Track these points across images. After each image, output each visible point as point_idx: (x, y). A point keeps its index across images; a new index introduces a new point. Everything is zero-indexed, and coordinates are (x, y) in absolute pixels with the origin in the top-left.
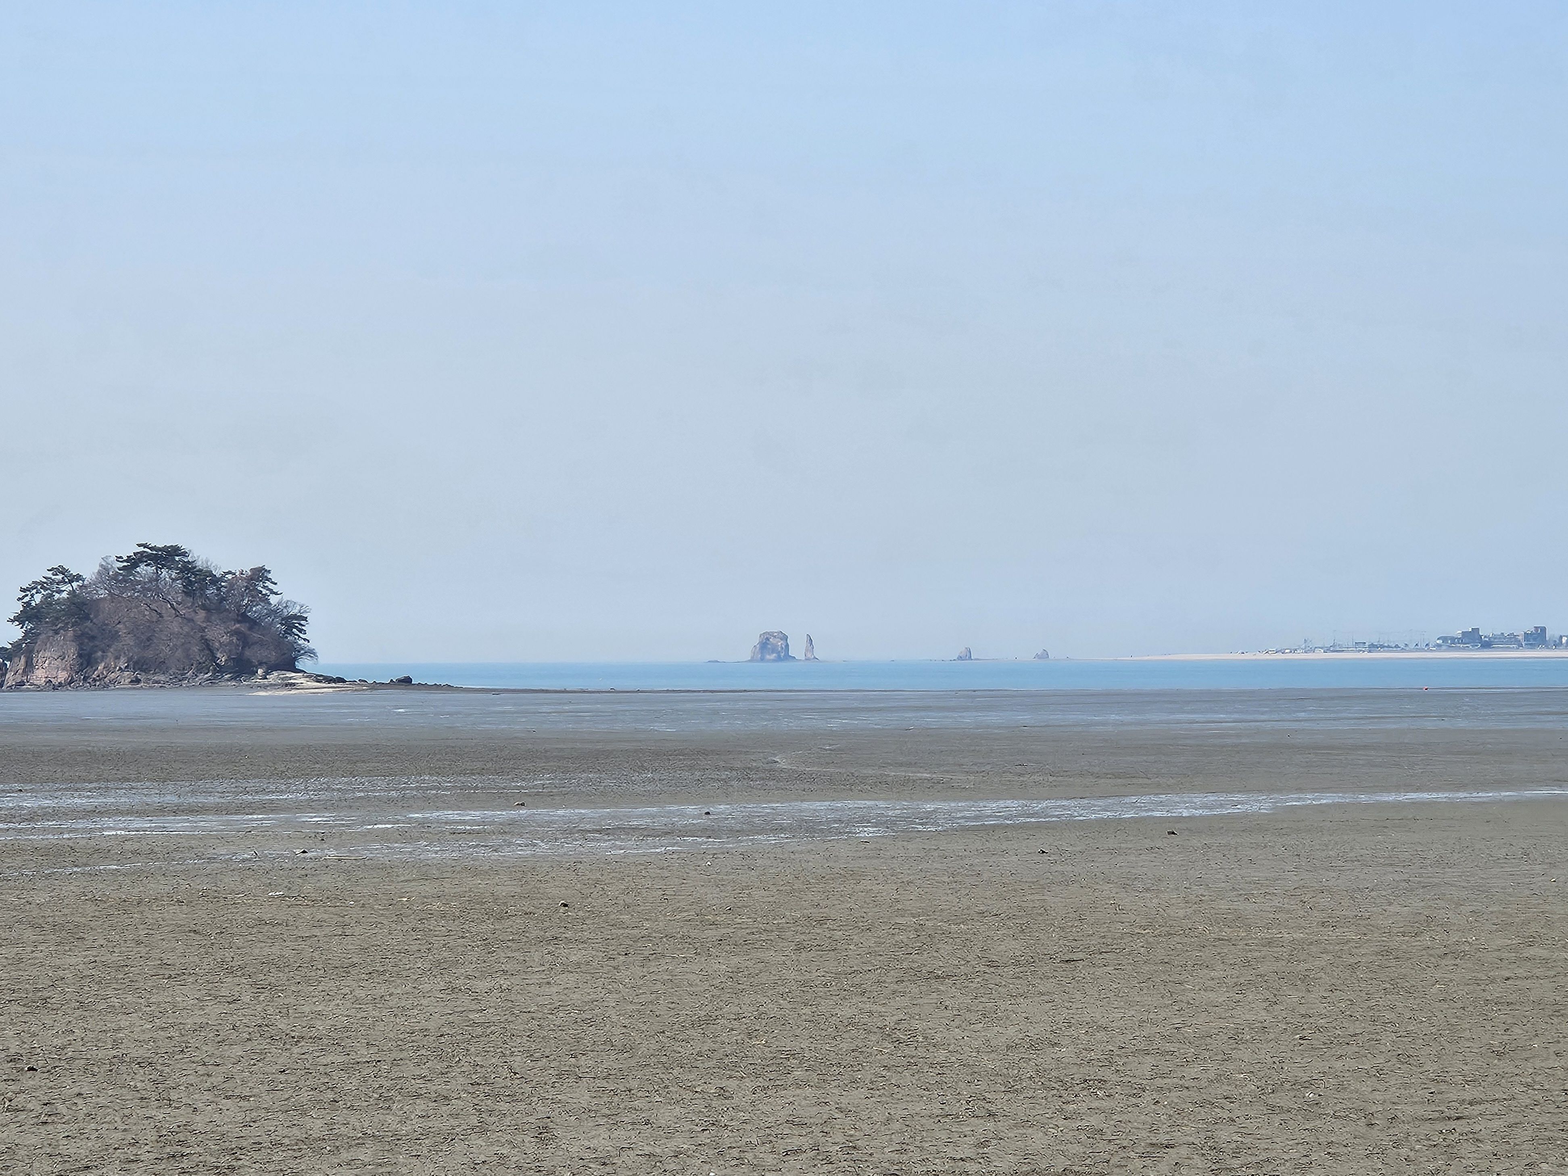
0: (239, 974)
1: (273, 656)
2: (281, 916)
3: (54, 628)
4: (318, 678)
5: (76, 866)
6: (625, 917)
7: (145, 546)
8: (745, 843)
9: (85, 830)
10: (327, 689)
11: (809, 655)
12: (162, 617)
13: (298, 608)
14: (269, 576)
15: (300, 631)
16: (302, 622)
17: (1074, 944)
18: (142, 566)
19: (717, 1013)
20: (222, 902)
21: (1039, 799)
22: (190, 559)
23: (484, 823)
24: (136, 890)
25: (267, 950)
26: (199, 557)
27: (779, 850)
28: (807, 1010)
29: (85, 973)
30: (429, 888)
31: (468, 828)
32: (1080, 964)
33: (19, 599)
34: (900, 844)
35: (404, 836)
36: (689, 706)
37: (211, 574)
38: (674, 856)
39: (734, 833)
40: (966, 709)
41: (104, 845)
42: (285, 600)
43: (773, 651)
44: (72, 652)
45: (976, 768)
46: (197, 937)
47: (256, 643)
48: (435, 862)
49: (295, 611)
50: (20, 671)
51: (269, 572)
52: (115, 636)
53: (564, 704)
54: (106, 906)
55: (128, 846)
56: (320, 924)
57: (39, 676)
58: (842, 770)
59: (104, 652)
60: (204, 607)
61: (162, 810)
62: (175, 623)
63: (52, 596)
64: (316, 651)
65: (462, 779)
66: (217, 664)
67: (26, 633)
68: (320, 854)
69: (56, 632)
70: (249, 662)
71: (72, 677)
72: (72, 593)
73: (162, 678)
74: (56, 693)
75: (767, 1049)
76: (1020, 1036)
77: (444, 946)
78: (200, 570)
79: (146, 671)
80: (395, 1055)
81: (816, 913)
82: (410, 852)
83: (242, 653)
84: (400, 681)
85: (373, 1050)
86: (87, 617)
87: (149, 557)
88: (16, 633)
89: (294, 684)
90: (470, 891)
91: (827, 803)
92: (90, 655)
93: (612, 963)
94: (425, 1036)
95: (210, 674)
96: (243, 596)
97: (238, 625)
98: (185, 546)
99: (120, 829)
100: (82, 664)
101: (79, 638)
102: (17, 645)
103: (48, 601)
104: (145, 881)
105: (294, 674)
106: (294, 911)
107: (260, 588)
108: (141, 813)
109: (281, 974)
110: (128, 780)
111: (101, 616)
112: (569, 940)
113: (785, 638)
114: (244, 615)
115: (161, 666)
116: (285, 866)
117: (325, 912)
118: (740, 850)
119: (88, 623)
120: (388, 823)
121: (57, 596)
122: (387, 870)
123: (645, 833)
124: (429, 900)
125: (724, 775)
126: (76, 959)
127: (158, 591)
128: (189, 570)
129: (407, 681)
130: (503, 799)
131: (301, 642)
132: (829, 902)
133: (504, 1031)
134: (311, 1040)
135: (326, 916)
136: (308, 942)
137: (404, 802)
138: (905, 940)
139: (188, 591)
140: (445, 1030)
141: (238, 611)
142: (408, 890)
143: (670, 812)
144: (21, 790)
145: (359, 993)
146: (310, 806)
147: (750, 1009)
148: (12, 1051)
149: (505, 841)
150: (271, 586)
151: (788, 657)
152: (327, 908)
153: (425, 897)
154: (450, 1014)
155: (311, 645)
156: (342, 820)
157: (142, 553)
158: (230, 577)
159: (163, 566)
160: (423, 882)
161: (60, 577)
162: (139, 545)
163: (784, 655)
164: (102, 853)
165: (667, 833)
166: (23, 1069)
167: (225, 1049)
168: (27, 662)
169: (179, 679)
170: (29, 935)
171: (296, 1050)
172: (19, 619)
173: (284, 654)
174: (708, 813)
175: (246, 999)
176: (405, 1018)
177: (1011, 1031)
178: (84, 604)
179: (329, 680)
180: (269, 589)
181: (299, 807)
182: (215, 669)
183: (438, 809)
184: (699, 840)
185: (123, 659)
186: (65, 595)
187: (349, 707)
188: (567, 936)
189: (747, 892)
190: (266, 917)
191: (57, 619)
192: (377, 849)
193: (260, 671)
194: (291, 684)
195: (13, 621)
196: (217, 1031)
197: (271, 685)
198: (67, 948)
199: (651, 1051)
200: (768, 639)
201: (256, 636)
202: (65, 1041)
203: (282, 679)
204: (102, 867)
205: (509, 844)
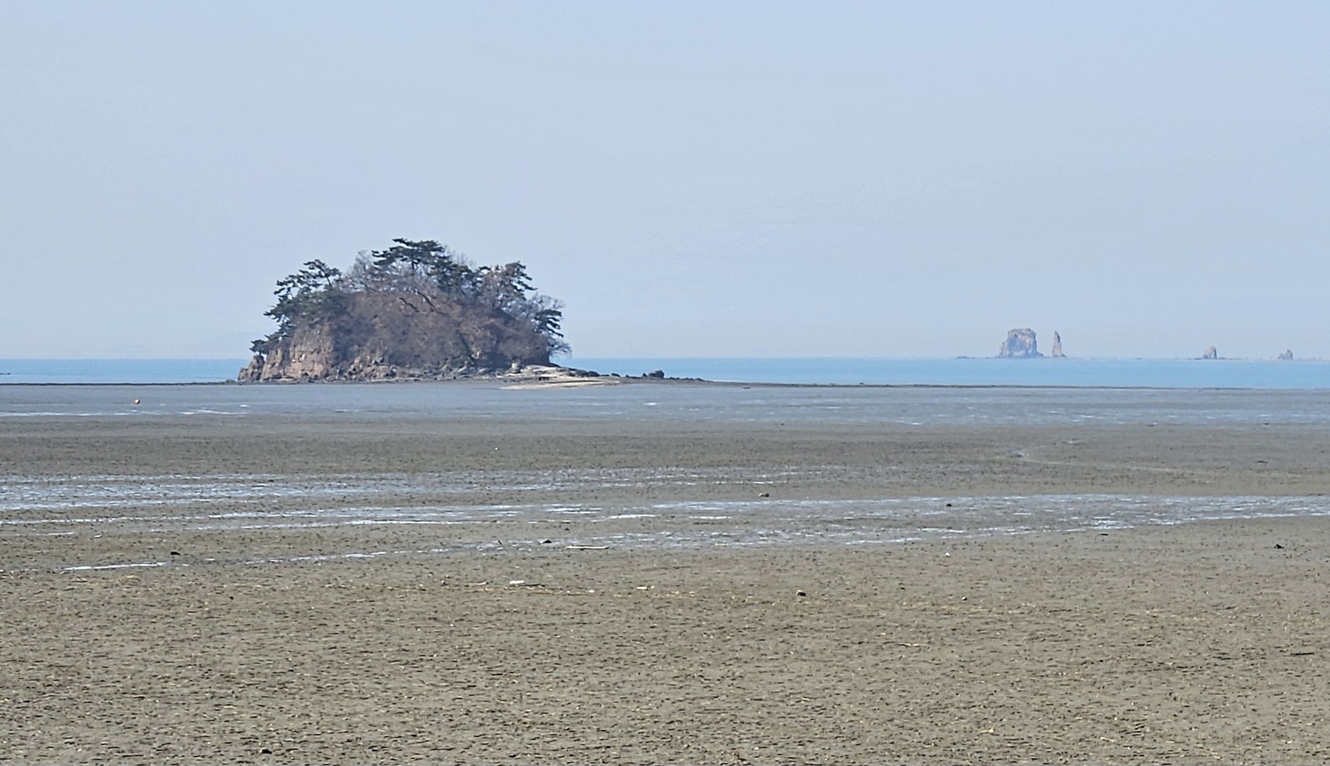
0: (476, 661)
1: (526, 350)
2: (521, 605)
3: (311, 322)
4: (571, 372)
5: (322, 555)
6: (862, 606)
7: (401, 241)
8: (984, 534)
9: (332, 520)
10: (582, 383)
11: (1057, 352)
12: (417, 311)
13: (553, 303)
14: (524, 271)
15: (554, 325)
16: (557, 317)
17: (1305, 637)
18: (398, 260)
19: (948, 701)
20: (464, 590)
21: (1277, 495)
22: (446, 254)
23: (727, 513)
24: (379, 579)
25: (504, 637)
26: (454, 252)
27: (1018, 541)
28: (1037, 700)
29: (325, 658)
30: (669, 577)
31: (711, 518)
32: (1310, 658)
33: (276, 293)
34: (1137, 537)
35: (646, 526)
36: (937, 400)
37: (467, 270)
38: (915, 546)
39: (974, 525)
40: (1211, 406)
41: (351, 533)
42: (540, 295)
43: (1021, 348)
44: (328, 345)
45: (1216, 464)
46: (438, 625)
47: (510, 337)
48: (676, 551)
49: (549, 306)
50: (277, 365)
51: (524, 267)
52: (371, 330)
53: (814, 397)
54: (348, 592)
55: (375, 535)
56: (558, 612)
57: (296, 369)
58: (1084, 464)
59: (359, 346)
60: (459, 302)
61: (410, 501)
62: (430, 318)
63: (308, 289)
64: (570, 345)
65: (710, 470)
66: (472, 359)
67: (282, 326)
68: (563, 544)
69: (312, 326)
70: (502, 355)
71: (328, 371)
72: (329, 287)
73: (417, 372)
74: (312, 385)
75: (994, 738)
76: (1248, 728)
77: (680, 634)
78: (455, 266)
79: (402, 365)
80: (624, 741)
81: (1051, 604)
82: (653, 542)
83: (495, 348)
84: (653, 375)
85: (604, 736)
86: (343, 311)
87: (405, 251)
88: (273, 326)
89: (548, 378)
90: (710, 580)
91: (1067, 496)
92: (346, 347)
93: (845, 651)
94: (655, 722)
95: (465, 368)
96: (498, 291)
97: (492, 320)
98: (441, 242)
99: (368, 519)
100: (337, 358)
101: (335, 332)
102: (273, 339)
103: (304, 295)
104: (389, 569)
105: (546, 369)
106: (533, 599)
107: (515, 284)
108: (389, 503)
109: (516, 661)
110: (380, 471)
111: (358, 309)
112: (805, 629)
113: (1033, 335)
114: (499, 309)
115: (416, 359)
116: (527, 555)
117: (564, 600)
118: (980, 541)
119: (345, 317)
120: (634, 513)
121: (313, 290)
122: (628, 558)
123: (887, 523)
124: (668, 589)
125: (967, 467)
126: (318, 645)
127: (414, 286)
128: (444, 265)
129: (660, 375)
130: (748, 490)
131: (555, 336)
132: (1064, 593)
133: (733, 718)
134: (542, 726)
135: (565, 605)
136: (546, 629)
137: (650, 494)
138: (1138, 632)
139: (444, 286)
140: (676, 717)
141: (493, 305)
142: (648, 579)
143: (912, 503)
144: (272, 481)
145: (594, 680)
146: (555, 496)
147: (981, 698)
148: (248, 734)
149: (747, 531)
150: (526, 282)
151: (1036, 354)
152: (567, 597)
153: (665, 586)
154: (681, 701)
155: (565, 340)
156: (587, 510)
157: (397, 248)
158: (485, 272)
159: (419, 261)
160: (663, 571)
161: (316, 271)
162: (396, 240)
163: (1032, 352)
164: (349, 542)
165: (909, 524)
166: (257, 752)
167: (458, 735)
168: (283, 356)
169: (434, 373)
170: (272, 621)
171: (527, 736)
172: (276, 313)
173: (538, 348)
174: (949, 505)
175: (481, 684)
176: (637, 705)
177: (1238, 723)
178: (340, 297)
179: (584, 374)
180: (524, 285)
181: (545, 497)
182: (469, 364)
183: (683, 500)
184: (940, 531)
185: (378, 352)
186: (321, 289)
187: (603, 401)
188: (802, 624)
189: (984, 582)
190: (506, 605)
191: (314, 313)
192: (619, 539)
193: (514, 366)
194: (544, 378)
195: (268, 314)
196: (451, 716)
197: (526, 379)
198: (307, 634)
199: (879, 739)
200: (1016, 336)
201: (511, 331)
202: (300, 725)
203: (536, 373)
204: (347, 556)
205: (752, 534)
